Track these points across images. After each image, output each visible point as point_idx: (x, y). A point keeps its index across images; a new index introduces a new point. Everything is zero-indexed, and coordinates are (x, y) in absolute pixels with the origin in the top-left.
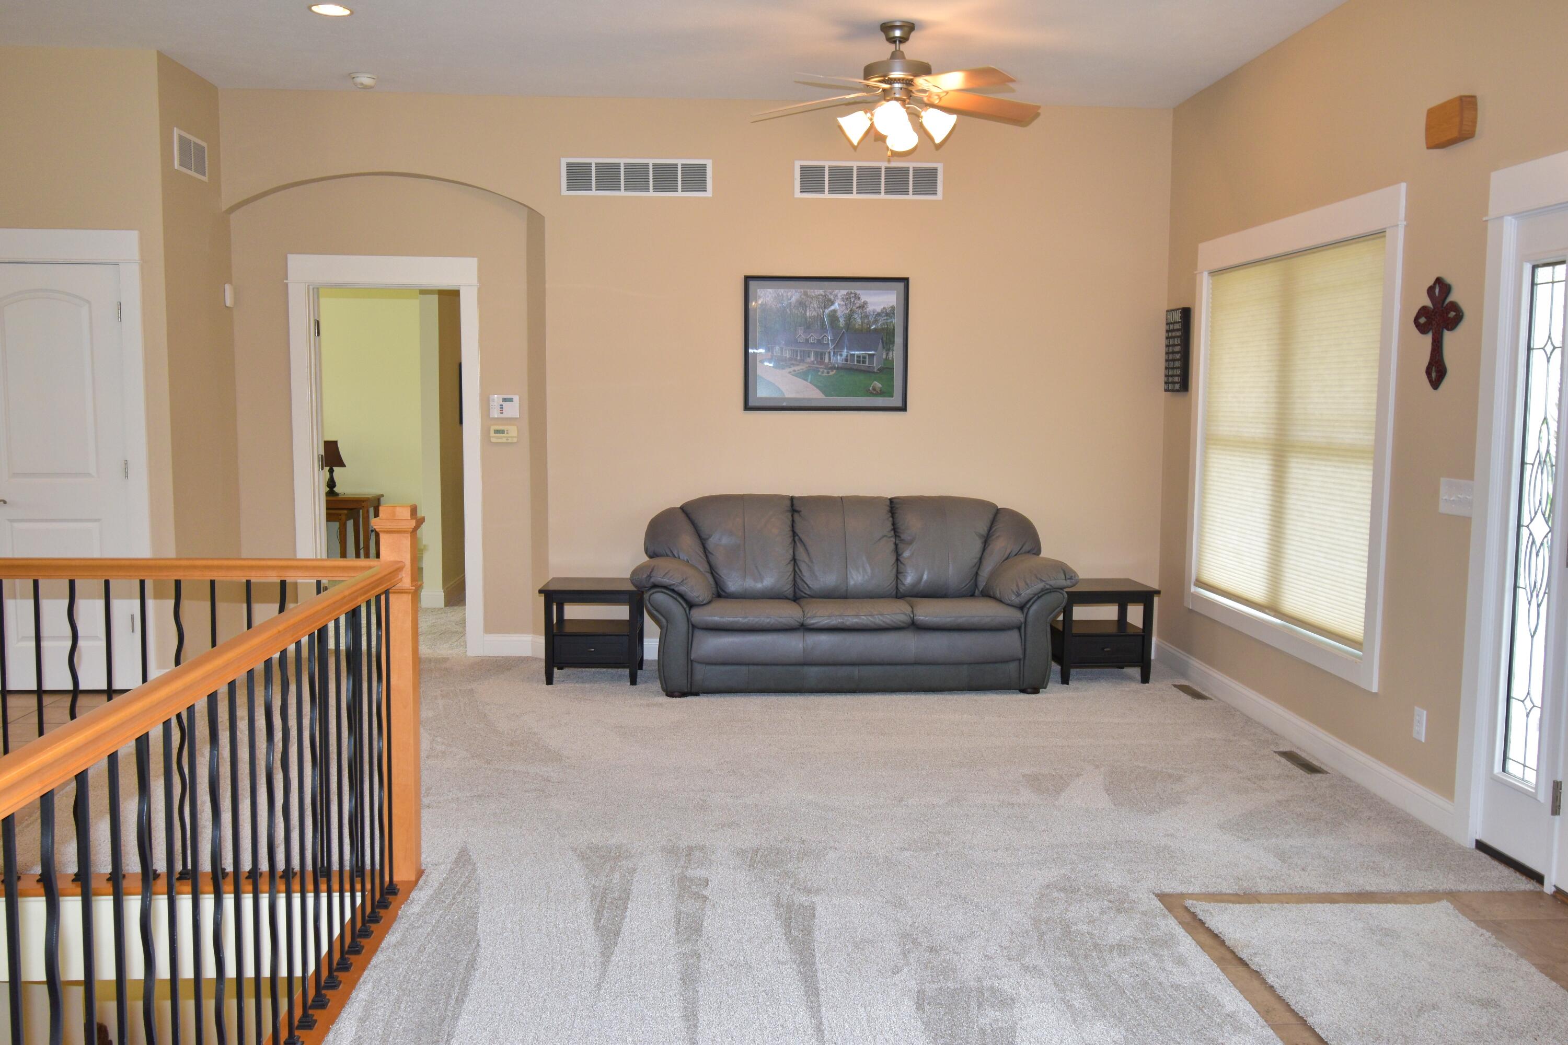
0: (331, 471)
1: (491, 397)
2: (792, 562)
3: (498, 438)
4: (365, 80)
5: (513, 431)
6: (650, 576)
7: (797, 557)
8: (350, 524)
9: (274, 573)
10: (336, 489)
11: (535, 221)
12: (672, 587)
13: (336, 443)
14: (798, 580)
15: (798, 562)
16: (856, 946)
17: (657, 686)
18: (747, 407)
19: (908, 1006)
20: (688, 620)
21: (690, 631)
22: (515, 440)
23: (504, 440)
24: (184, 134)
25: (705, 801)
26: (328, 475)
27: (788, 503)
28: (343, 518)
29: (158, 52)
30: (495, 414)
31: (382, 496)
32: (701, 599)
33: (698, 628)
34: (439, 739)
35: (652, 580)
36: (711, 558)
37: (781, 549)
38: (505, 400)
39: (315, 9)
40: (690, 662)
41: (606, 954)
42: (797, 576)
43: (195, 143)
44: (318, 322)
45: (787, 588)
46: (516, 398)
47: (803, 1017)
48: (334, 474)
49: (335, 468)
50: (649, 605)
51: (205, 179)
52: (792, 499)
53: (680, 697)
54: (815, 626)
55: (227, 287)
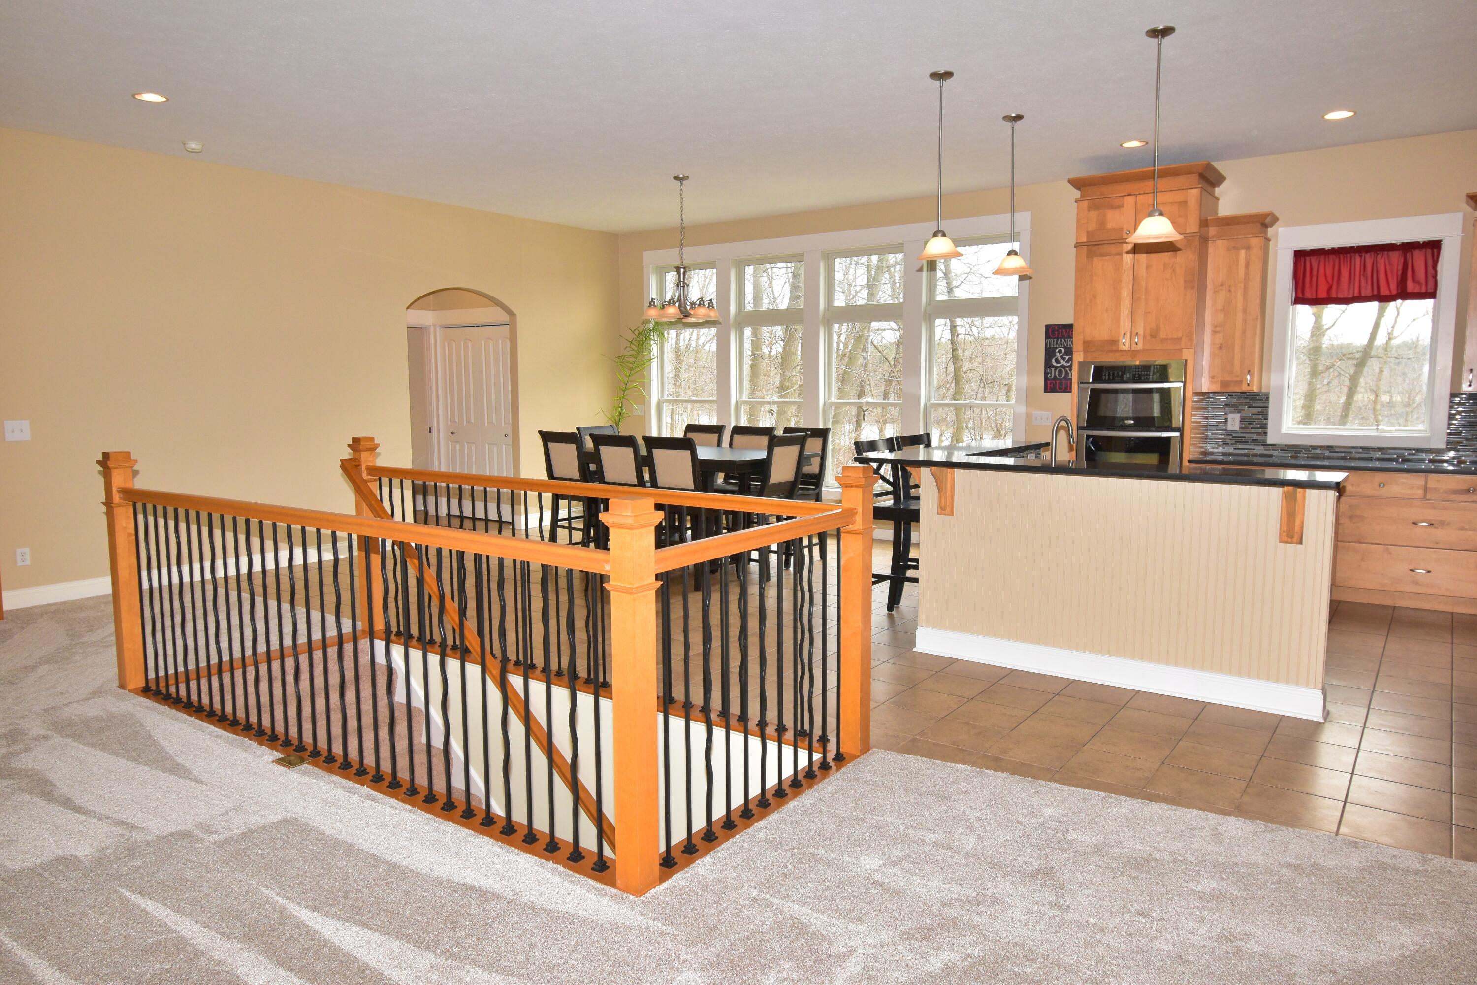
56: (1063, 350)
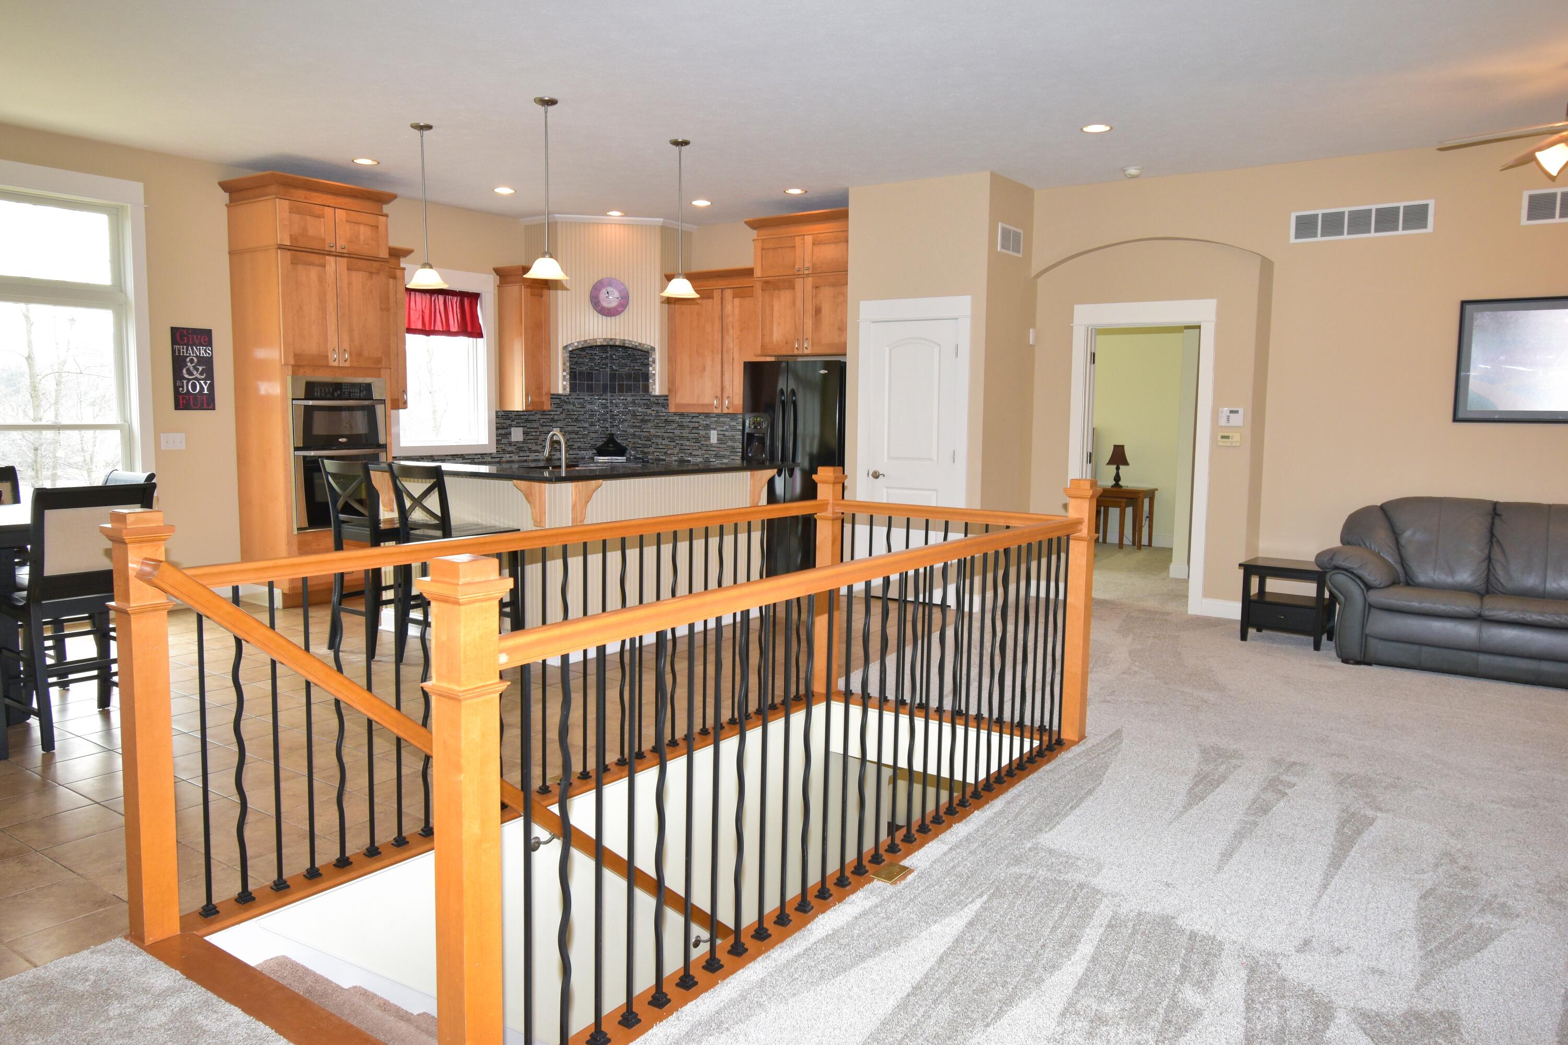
0: (1118, 469)
1: (1221, 409)
2: (1487, 561)
3: (1223, 442)
4: (1133, 171)
5: (1236, 437)
6: (1331, 559)
7: (1492, 556)
8: (1129, 511)
9: (1003, 521)
10: (1120, 483)
11: (1267, 266)
12: (1351, 570)
13: (1122, 447)
14: (1492, 578)
15: (1493, 562)
16: (1396, 850)
17: (1333, 654)
18: (1456, 419)
19: (1415, 895)
20: (1365, 599)
21: (1367, 609)
22: (1238, 444)
23: (1229, 444)
24: (1006, 226)
25: (1327, 737)
26: (1115, 471)
27: (1491, 507)
28: (1123, 504)
29: (991, 172)
30: (1223, 422)
31: (1157, 490)
32: (1378, 582)
33: (1374, 607)
34: (1137, 663)
35: (1334, 563)
36: (1403, 551)
37: (1474, 548)
38: (1231, 412)
39: (1085, 129)
40: (1365, 637)
41: (1187, 807)
42: (1491, 574)
43: (1014, 231)
44: (1094, 354)
45: (1480, 585)
46: (1241, 411)
47: (1318, 878)
48: (1120, 471)
49: (1121, 467)
50: (1330, 585)
51: (1020, 255)
52: (1495, 504)
53: (1354, 664)
54: (1491, 618)
55: (1031, 330)
56: (196, 360)
